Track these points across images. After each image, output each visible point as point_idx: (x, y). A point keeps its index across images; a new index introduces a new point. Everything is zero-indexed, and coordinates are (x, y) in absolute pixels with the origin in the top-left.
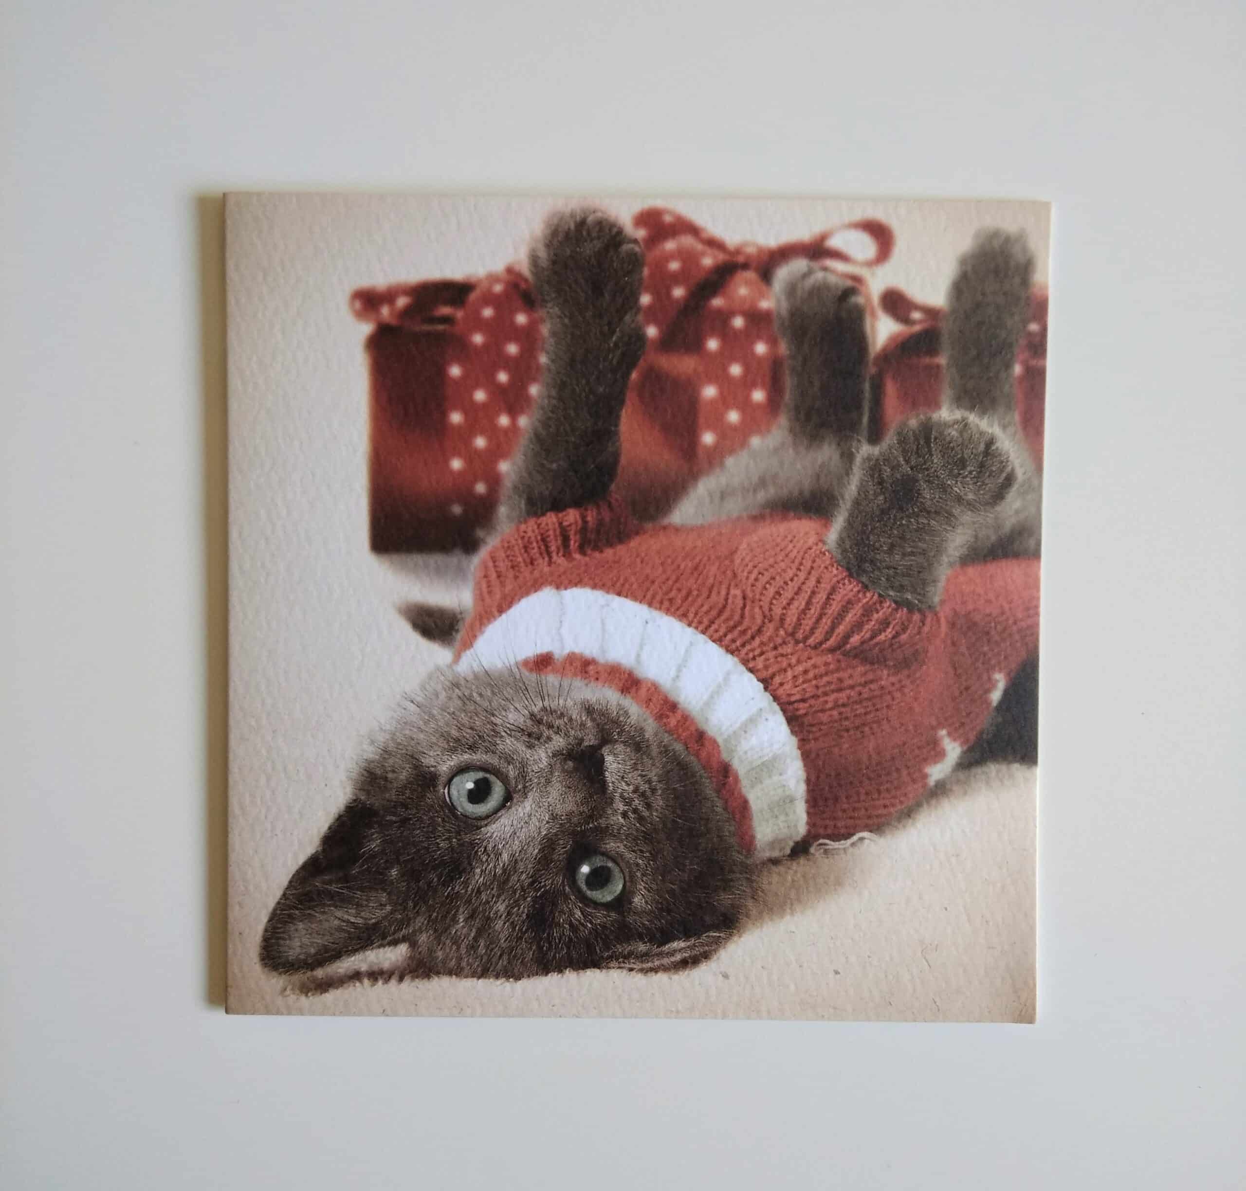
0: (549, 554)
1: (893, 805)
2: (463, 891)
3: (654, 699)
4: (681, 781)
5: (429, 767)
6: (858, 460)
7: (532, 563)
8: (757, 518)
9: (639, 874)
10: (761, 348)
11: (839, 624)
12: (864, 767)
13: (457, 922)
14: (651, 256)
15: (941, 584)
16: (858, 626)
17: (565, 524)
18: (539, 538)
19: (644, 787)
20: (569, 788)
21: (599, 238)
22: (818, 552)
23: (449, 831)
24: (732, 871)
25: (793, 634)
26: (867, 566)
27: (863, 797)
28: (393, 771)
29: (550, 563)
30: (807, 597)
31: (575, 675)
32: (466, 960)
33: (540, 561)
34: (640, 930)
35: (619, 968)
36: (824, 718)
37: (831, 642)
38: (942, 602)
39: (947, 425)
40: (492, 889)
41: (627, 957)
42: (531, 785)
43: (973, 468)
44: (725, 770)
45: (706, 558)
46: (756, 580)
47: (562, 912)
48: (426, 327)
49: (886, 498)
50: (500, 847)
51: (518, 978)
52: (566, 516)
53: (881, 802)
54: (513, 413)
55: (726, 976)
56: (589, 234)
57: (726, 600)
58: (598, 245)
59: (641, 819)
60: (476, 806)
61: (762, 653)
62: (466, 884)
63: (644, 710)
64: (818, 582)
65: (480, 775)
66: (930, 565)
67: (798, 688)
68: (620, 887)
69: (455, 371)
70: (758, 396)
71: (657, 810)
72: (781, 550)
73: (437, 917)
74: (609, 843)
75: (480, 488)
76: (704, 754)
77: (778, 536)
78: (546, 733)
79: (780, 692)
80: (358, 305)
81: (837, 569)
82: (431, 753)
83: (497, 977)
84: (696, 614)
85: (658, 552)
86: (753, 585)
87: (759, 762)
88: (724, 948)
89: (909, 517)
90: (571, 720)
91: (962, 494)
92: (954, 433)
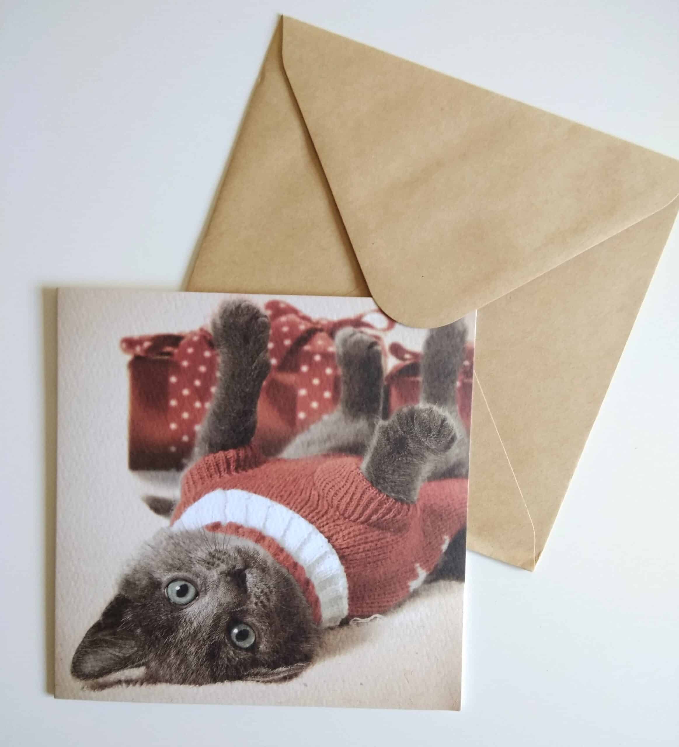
0: (220, 472)
1: (392, 601)
2: (174, 641)
3: (272, 547)
4: (284, 587)
5: (157, 579)
6: (377, 427)
7: (211, 477)
8: (326, 456)
9: (263, 634)
10: (329, 371)
11: (367, 509)
12: (378, 582)
13: (170, 656)
14: (273, 324)
15: (418, 491)
16: (376, 511)
17: (228, 457)
18: (215, 464)
19: (266, 590)
20: (228, 590)
21: (247, 314)
22: (356, 473)
23: (167, 611)
24: (309, 633)
25: (343, 514)
26: (381, 481)
27: (376, 597)
28: (139, 580)
29: (220, 477)
30: (350, 496)
31: (232, 533)
32: (175, 675)
33: (215, 475)
34: (263, 662)
35: (252, 680)
36: (358, 556)
37: (362, 519)
38: (418, 500)
39: (422, 411)
40: (188, 640)
41: (256, 675)
42: (209, 588)
43: (435, 433)
44: (308, 583)
45: (299, 476)
46: (325, 487)
47: (224, 652)
48: (159, 357)
49: (391, 447)
50: (193, 619)
51: (201, 684)
52: (228, 453)
53: (386, 600)
54: (203, 400)
55: (306, 685)
56: (242, 312)
57: (310, 496)
58: (247, 318)
59: (264, 606)
60: (181, 598)
61: (327, 524)
62: (175, 638)
63: (267, 551)
64: (356, 488)
65: (183, 583)
66: (413, 481)
67: (345, 542)
68: (253, 640)
69: (173, 379)
70: (327, 395)
71: (273, 602)
72: (338, 472)
73: (160, 654)
74: (248, 618)
75: (185, 438)
76: (297, 574)
77: (336, 465)
78: (217, 562)
79: (336, 543)
80: (124, 345)
81: (366, 482)
82: (158, 571)
83: (190, 684)
84: (294, 503)
85: (276, 472)
86: (323, 489)
87: (325, 578)
88: (305, 671)
89: (402, 456)
90: (229, 556)
91: (429, 446)
92: (426, 415)
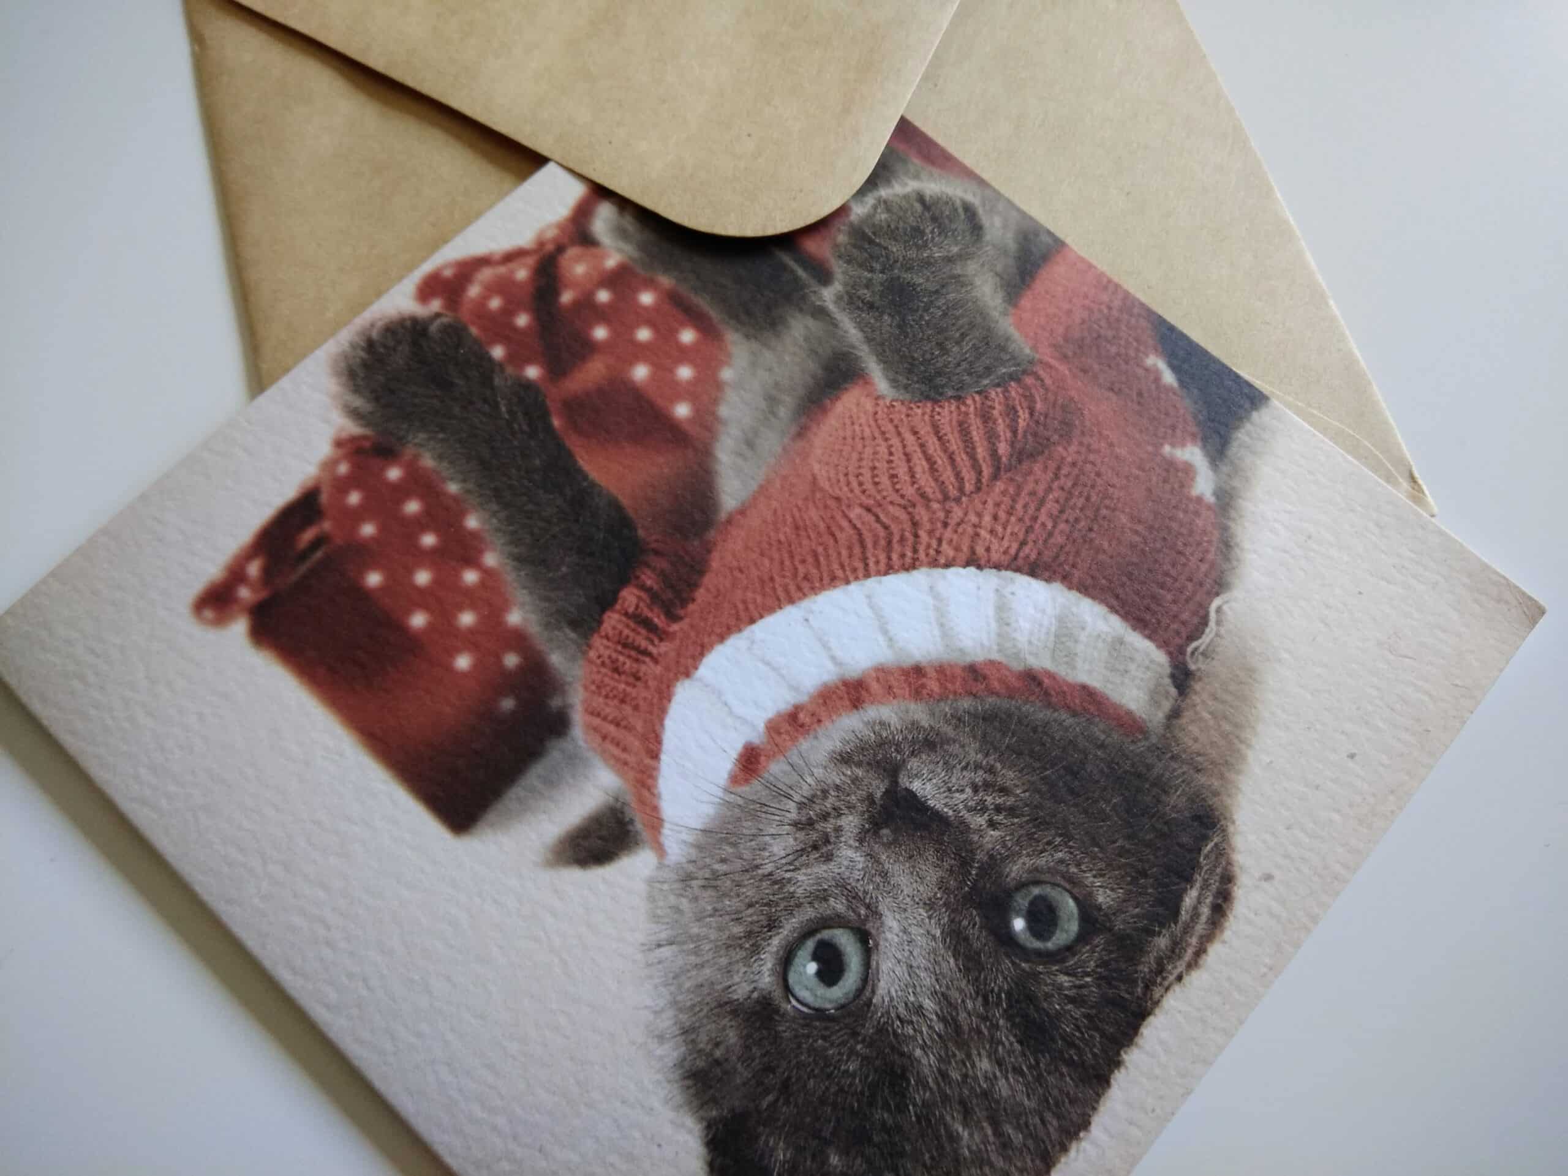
0: (646, 653)
2: (928, 1094)
3: (895, 683)
5: (749, 997)
7: (638, 679)
8: (802, 433)
9: (1073, 869)
10: (647, 298)
11: (974, 448)
12: (1142, 546)
13: (959, 1138)
14: (465, 313)
15: (1015, 334)
16: (992, 437)
17: (631, 610)
18: (619, 648)
19: (979, 777)
20: (911, 857)
21: (399, 342)
22: (886, 410)
23: (843, 1043)
24: (1149, 767)
25: (946, 498)
26: (939, 381)
27: (1173, 572)
28: (717, 1045)
29: (656, 661)
30: (920, 455)
31: (794, 739)
33: (643, 668)
34: (1139, 925)
35: (1167, 989)
36: (1059, 539)
38: (1034, 348)
39: (870, 217)
40: (954, 1055)
41: (1160, 970)
42: (872, 897)
43: (930, 228)
44: (1032, 679)
45: (795, 510)
46: (861, 484)
47: (1048, 996)
48: (303, 569)
49: (890, 314)
50: (912, 998)
51: (1085, 1125)
52: (623, 603)
53: (1193, 560)
54: (472, 560)
55: (1268, 877)
56: (385, 346)
57: (855, 527)
58: (405, 349)
59: (1012, 811)
60: (841, 983)
61: (940, 541)
62: (922, 1083)
63: (895, 702)
64: (915, 433)
65: (810, 944)
66: (989, 329)
67: (1006, 538)
68: (1071, 903)
69: (374, 579)
70: (687, 336)
71: (1017, 786)
72: (853, 439)
74: (1011, 871)
75: (511, 660)
76: (996, 685)
77: (837, 430)
78: (829, 827)
79: (995, 557)
80: (209, 614)
81: (919, 407)
82: (736, 979)
86: (864, 492)
88: (1233, 850)
89: (926, 310)
90: (837, 788)
92: (884, 216)
